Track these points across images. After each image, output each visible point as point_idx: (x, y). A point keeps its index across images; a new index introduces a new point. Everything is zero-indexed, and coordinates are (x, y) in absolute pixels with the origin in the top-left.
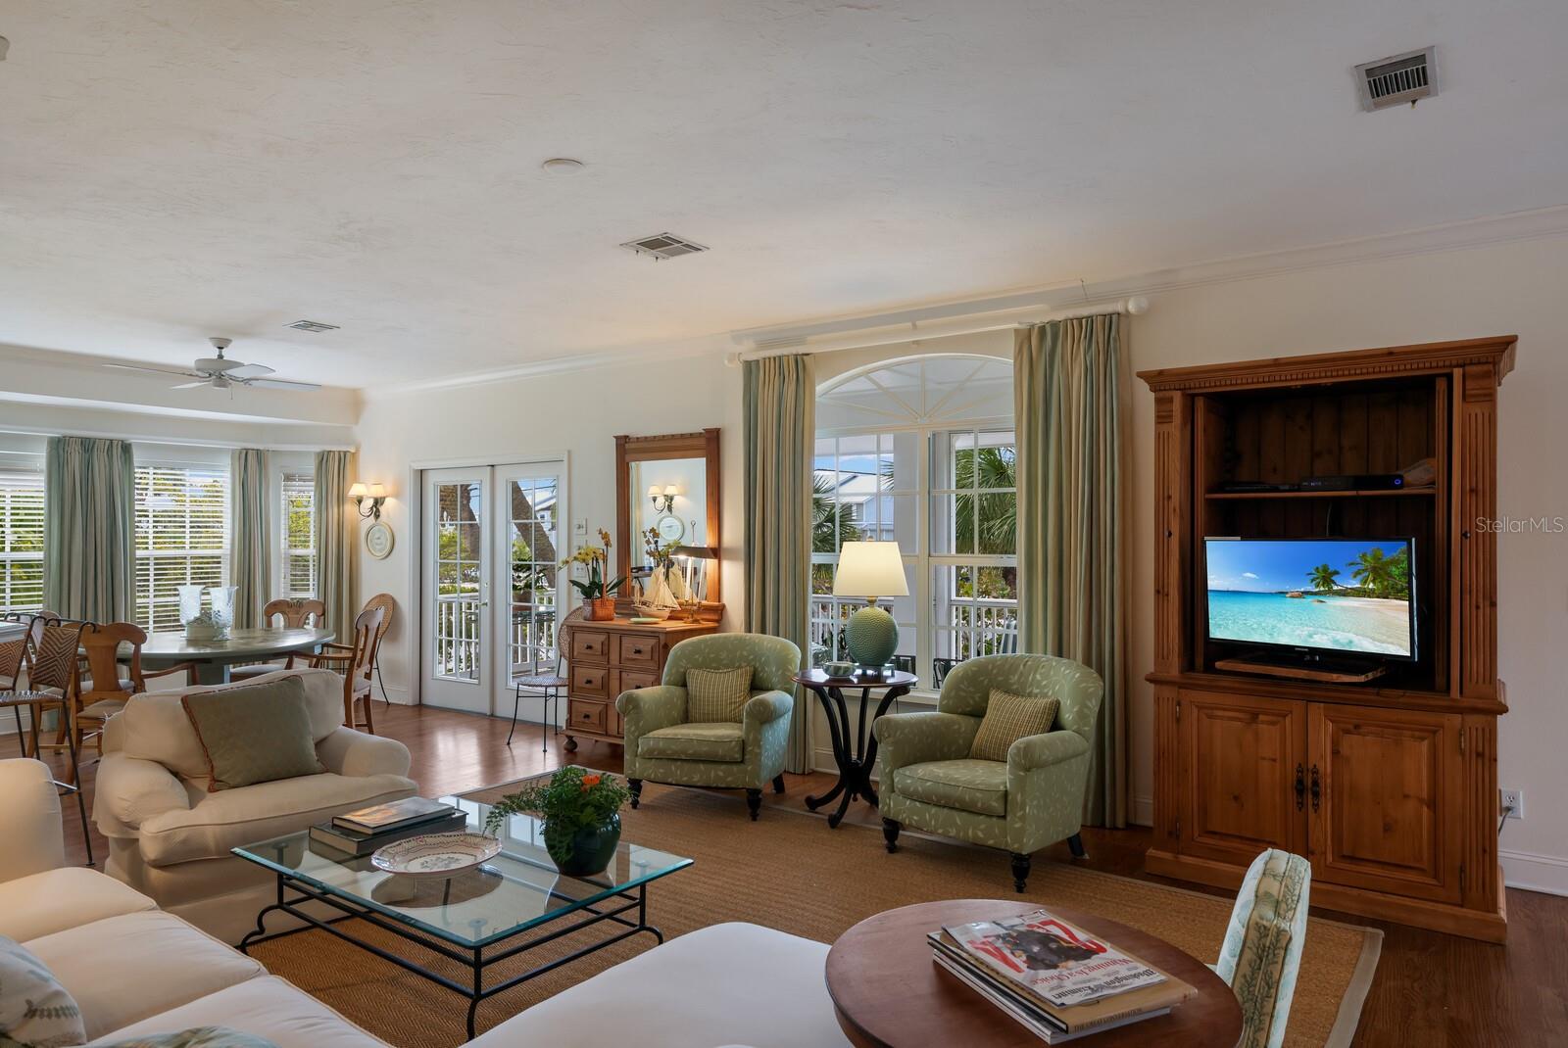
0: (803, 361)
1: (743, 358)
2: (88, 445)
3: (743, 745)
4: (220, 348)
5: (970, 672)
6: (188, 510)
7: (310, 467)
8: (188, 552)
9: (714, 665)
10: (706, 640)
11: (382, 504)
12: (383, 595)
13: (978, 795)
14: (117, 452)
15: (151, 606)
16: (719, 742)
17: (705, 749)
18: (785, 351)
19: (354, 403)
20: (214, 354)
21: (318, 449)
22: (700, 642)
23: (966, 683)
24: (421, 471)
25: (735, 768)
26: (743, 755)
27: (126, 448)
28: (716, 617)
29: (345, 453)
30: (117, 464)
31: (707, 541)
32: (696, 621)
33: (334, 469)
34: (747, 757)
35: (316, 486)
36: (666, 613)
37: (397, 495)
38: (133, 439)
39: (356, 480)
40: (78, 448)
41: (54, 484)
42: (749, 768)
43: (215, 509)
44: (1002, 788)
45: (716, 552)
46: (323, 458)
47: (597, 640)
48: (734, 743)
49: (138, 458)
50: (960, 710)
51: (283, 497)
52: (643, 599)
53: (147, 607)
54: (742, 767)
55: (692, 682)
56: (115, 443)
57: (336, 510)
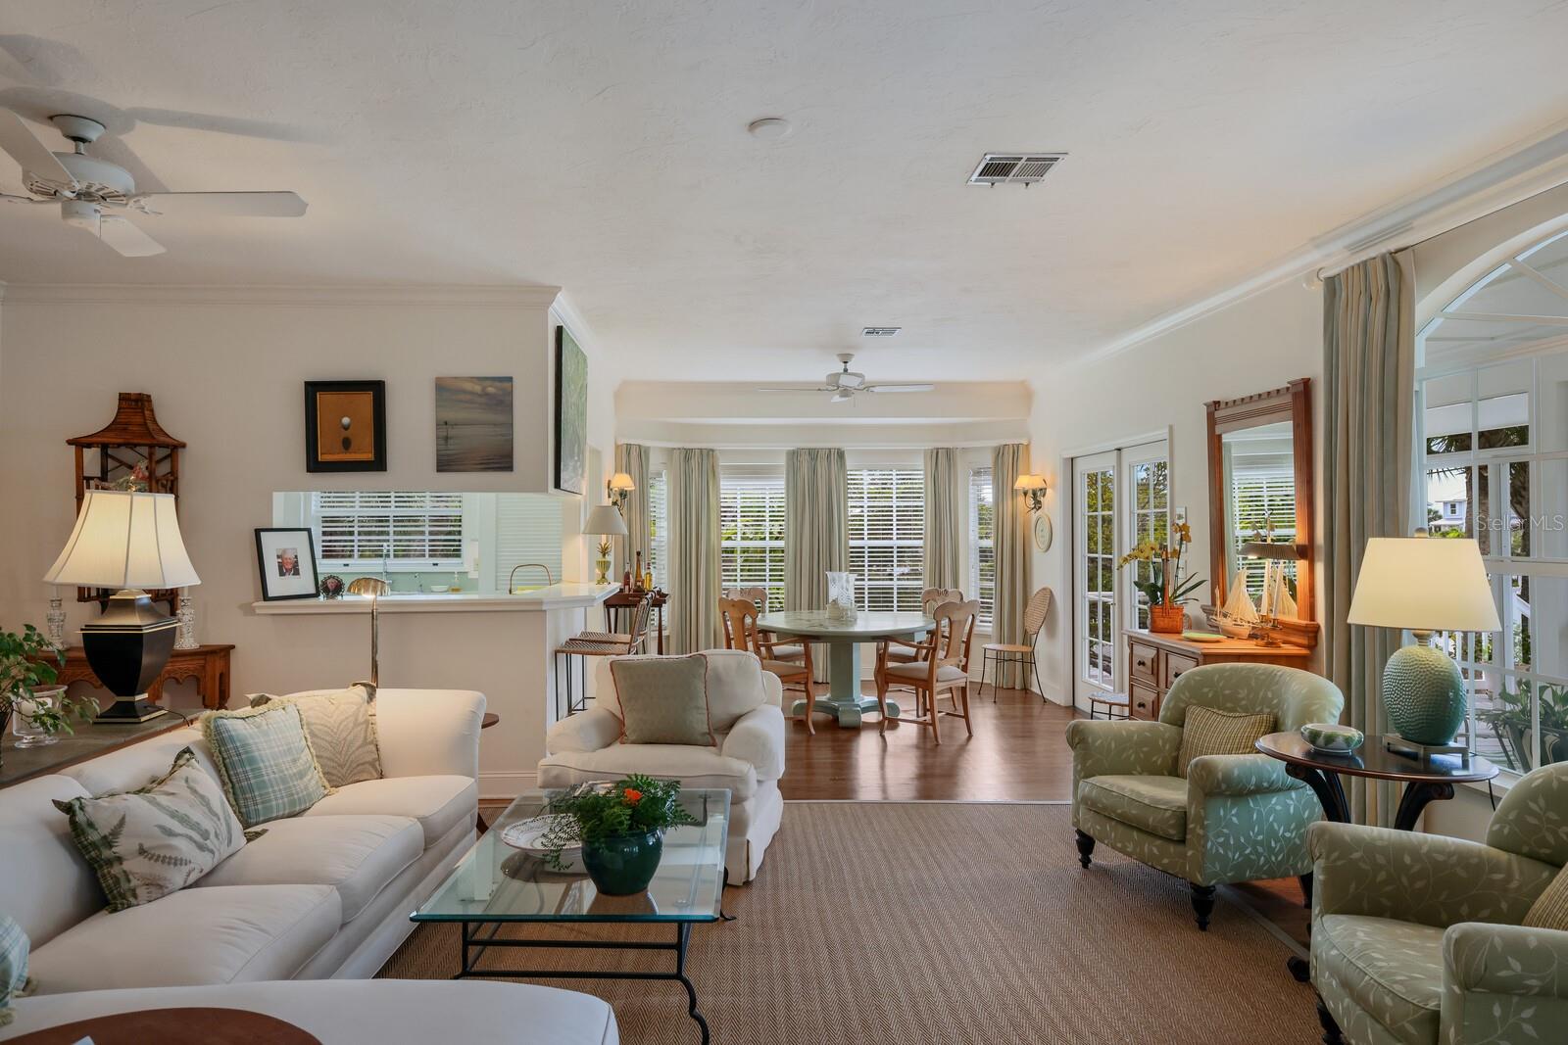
0: (1397, 263)
1: (1322, 276)
2: (813, 454)
3: (1182, 818)
4: (846, 362)
5: (1555, 784)
6: (894, 506)
7: (988, 461)
8: (895, 543)
9: (1229, 705)
10: (1224, 670)
11: (1044, 496)
12: (1044, 589)
13: (1388, 1001)
14: (834, 457)
15: (895, 588)
16: (1152, 807)
17: (1134, 812)
18: (1373, 252)
19: (1024, 395)
20: (840, 367)
21: (995, 443)
22: (1215, 671)
23: (1542, 802)
24: (1072, 459)
25: (1172, 848)
26: (1185, 833)
27: (841, 454)
28: (1305, 642)
29: (1018, 446)
30: (834, 467)
31: (1297, 534)
32: (1270, 644)
33: (1008, 460)
34: (1188, 837)
35: (993, 480)
36: (1246, 630)
37: (1053, 487)
38: (845, 447)
39: (1028, 472)
40: (807, 457)
41: (791, 485)
42: (1190, 853)
43: (915, 504)
44: (1432, 1005)
45: (1305, 552)
46: (999, 452)
47: (1151, 653)
48: (1168, 814)
49: (849, 462)
50: (1525, 849)
51: (971, 491)
52: (1224, 610)
53: (892, 589)
54: (1180, 848)
55: (1188, 723)
56: (832, 451)
57: (1010, 502)
